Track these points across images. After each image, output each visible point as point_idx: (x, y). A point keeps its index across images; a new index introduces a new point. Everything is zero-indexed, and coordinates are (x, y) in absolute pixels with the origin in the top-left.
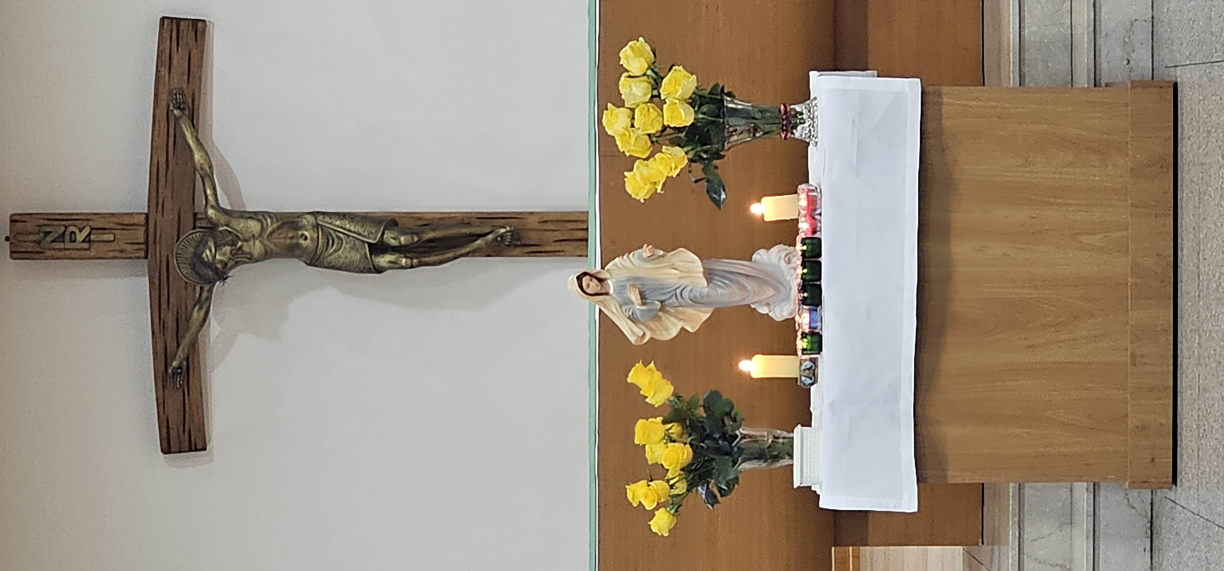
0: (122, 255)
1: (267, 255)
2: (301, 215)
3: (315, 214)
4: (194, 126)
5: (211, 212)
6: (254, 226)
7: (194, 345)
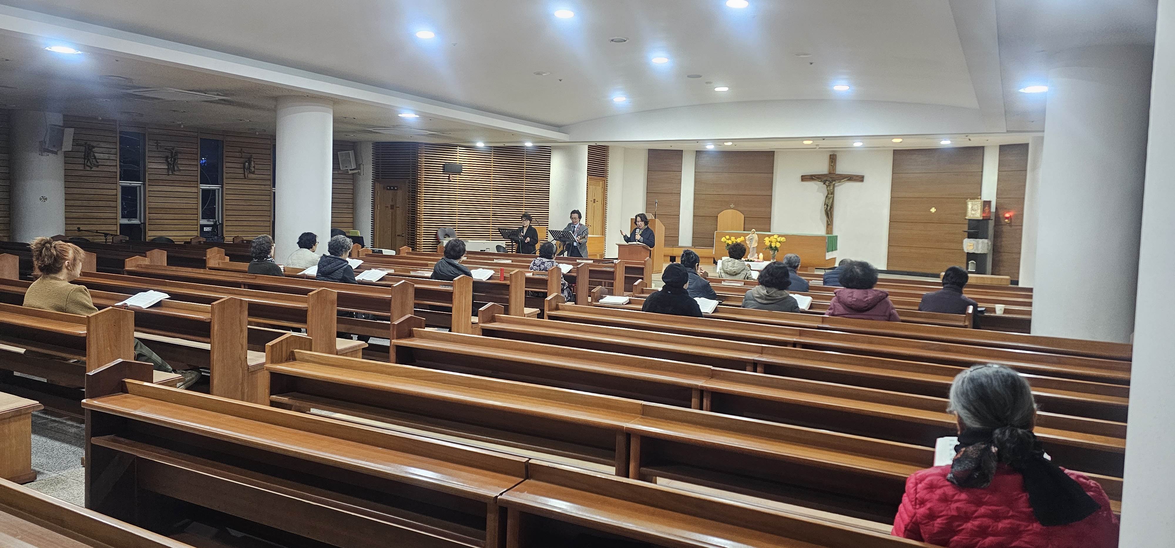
0: (829, 170)
1: (828, 190)
2: (834, 194)
3: (833, 197)
4: (848, 180)
5: (834, 183)
6: (832, 188)
7: (815, 180)
